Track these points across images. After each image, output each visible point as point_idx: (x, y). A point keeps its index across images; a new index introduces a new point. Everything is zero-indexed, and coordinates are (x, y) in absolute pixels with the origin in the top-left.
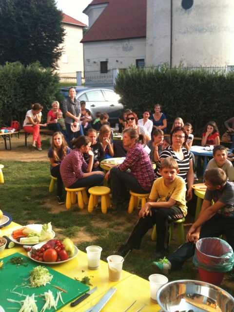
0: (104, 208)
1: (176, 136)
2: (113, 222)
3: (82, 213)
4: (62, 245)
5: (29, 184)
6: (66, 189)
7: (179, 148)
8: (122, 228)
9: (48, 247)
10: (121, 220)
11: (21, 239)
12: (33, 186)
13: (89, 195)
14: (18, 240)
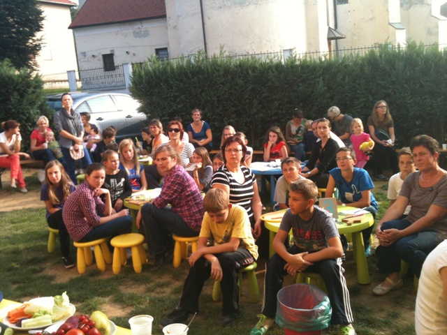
0: (137, 264)
1: (230, 150)
2: (152, 284)
3: (105, 277)
4: (90, 321)
5: (14, 244)
6: (76, 244)
7: (236, 167)
8: (168, 290)
9: (69, 327)
10: (166, 278)
12: (21, 246)
13: (111, 249)
14: (19, 324)
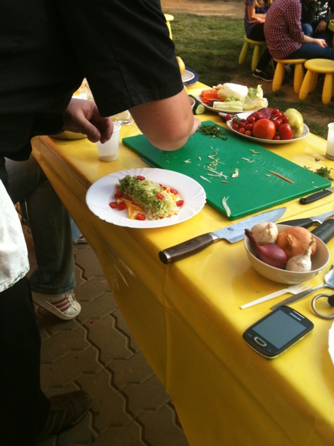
9: (261, 116)
11: (215, 103)
12: (215, 52)
14: (211, 104)
